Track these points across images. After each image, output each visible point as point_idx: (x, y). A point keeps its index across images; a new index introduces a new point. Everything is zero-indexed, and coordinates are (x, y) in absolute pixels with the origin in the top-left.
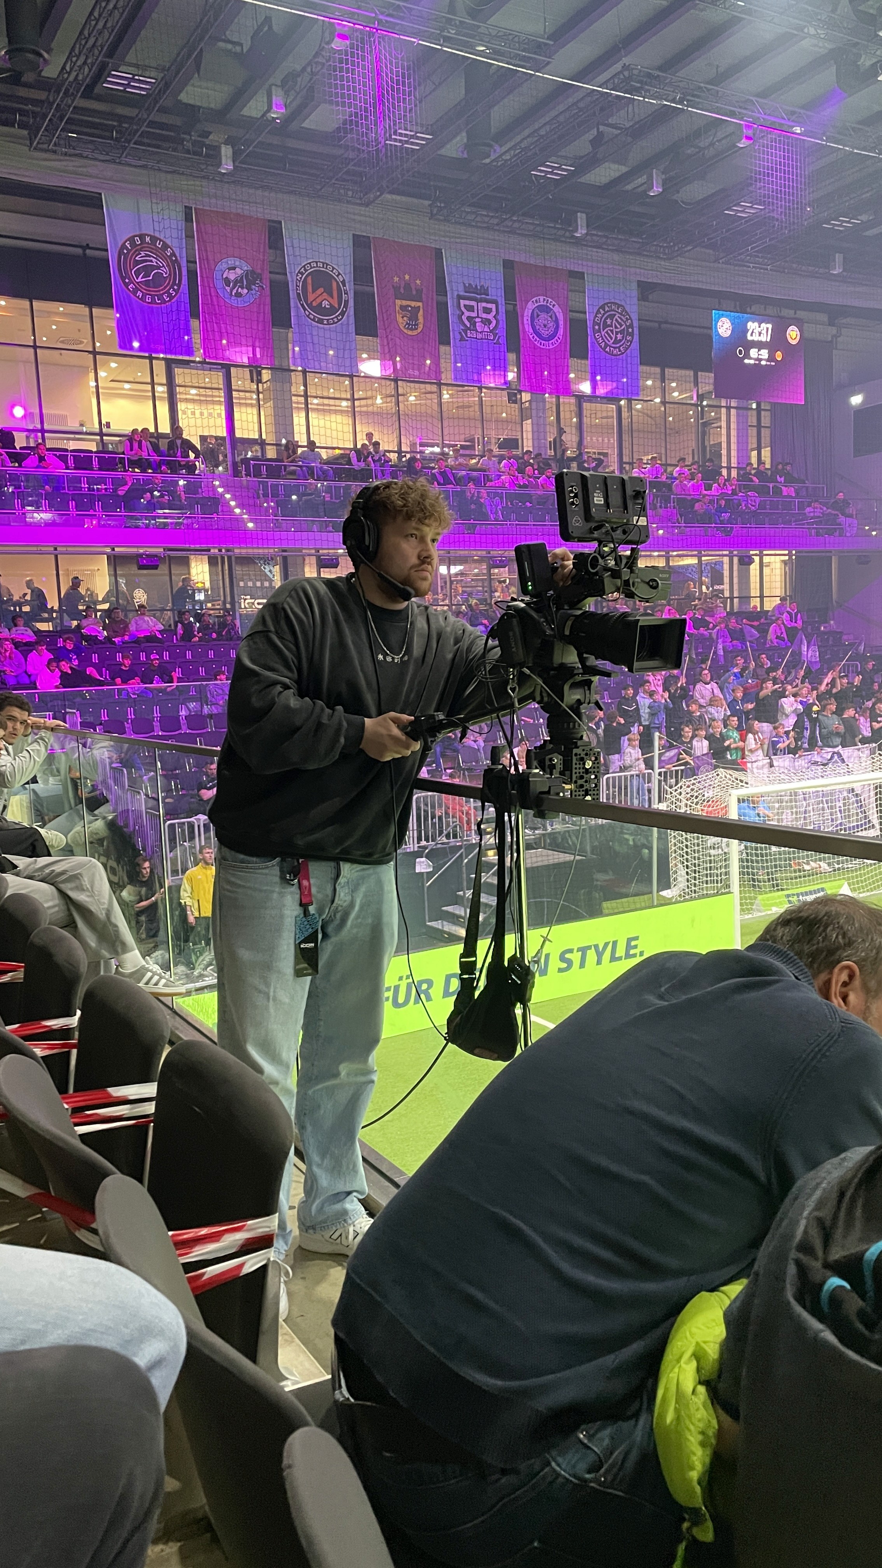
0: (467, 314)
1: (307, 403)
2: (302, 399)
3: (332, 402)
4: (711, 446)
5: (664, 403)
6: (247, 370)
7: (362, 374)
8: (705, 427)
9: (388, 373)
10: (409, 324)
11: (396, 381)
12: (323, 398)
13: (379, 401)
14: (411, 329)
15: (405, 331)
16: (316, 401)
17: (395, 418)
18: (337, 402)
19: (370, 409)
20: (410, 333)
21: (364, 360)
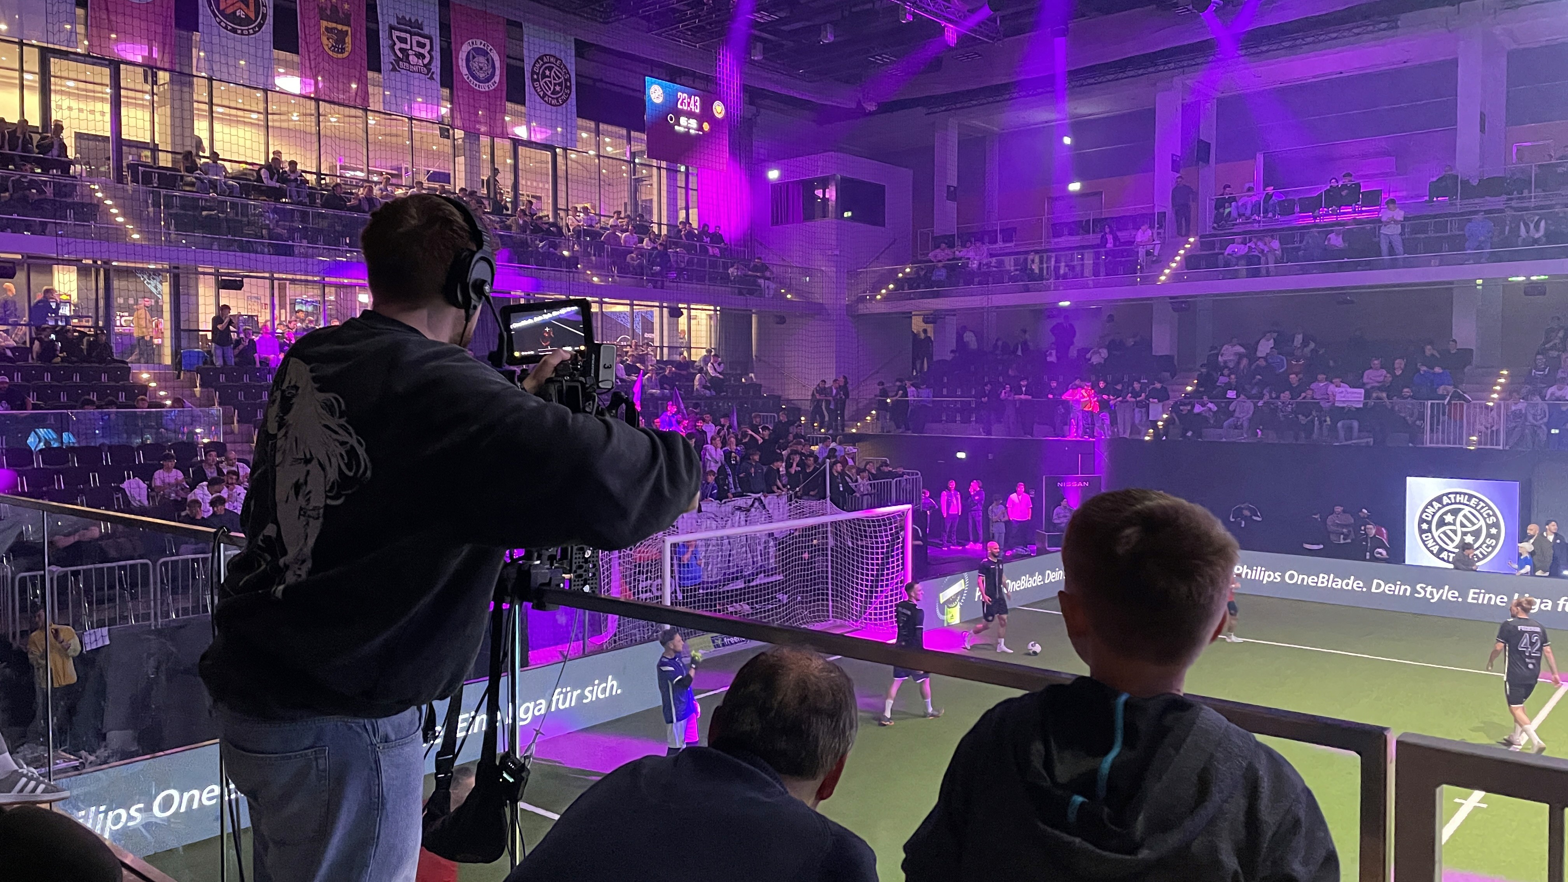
0: (398, 45)
1: (211, 111)
2: (206, 107)
3: (240, 113)
4: (643, 201)
5: (598, 156)
6: (140, 70)
7: (277, 89)
8: (636, 184)
9: (308, 90)
10: (335, 47)
11: (317, 100)
12: (229, 107)
13: (295, 117)
14: (338, 52)
15: (331, 53)
16: (220, 110)
17: (315, 139)
18: (247, 114)
19: (285, 125)
20: (335, 55)
21: (280, 74)
